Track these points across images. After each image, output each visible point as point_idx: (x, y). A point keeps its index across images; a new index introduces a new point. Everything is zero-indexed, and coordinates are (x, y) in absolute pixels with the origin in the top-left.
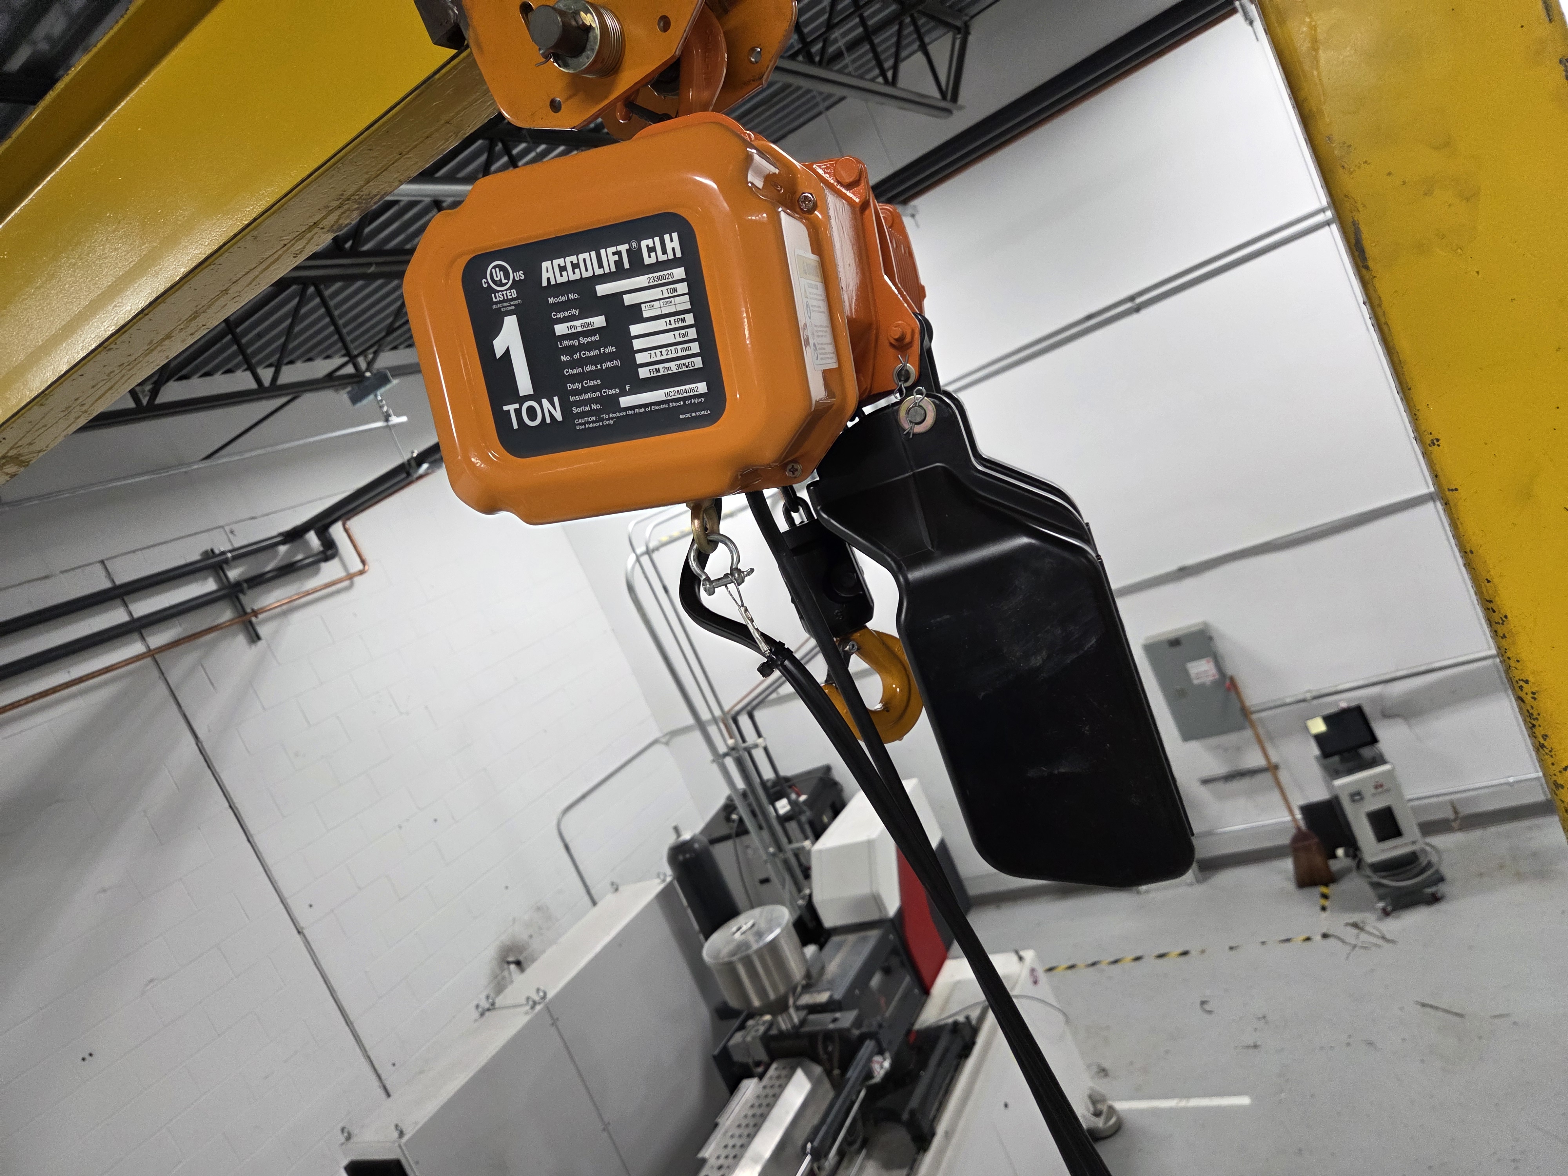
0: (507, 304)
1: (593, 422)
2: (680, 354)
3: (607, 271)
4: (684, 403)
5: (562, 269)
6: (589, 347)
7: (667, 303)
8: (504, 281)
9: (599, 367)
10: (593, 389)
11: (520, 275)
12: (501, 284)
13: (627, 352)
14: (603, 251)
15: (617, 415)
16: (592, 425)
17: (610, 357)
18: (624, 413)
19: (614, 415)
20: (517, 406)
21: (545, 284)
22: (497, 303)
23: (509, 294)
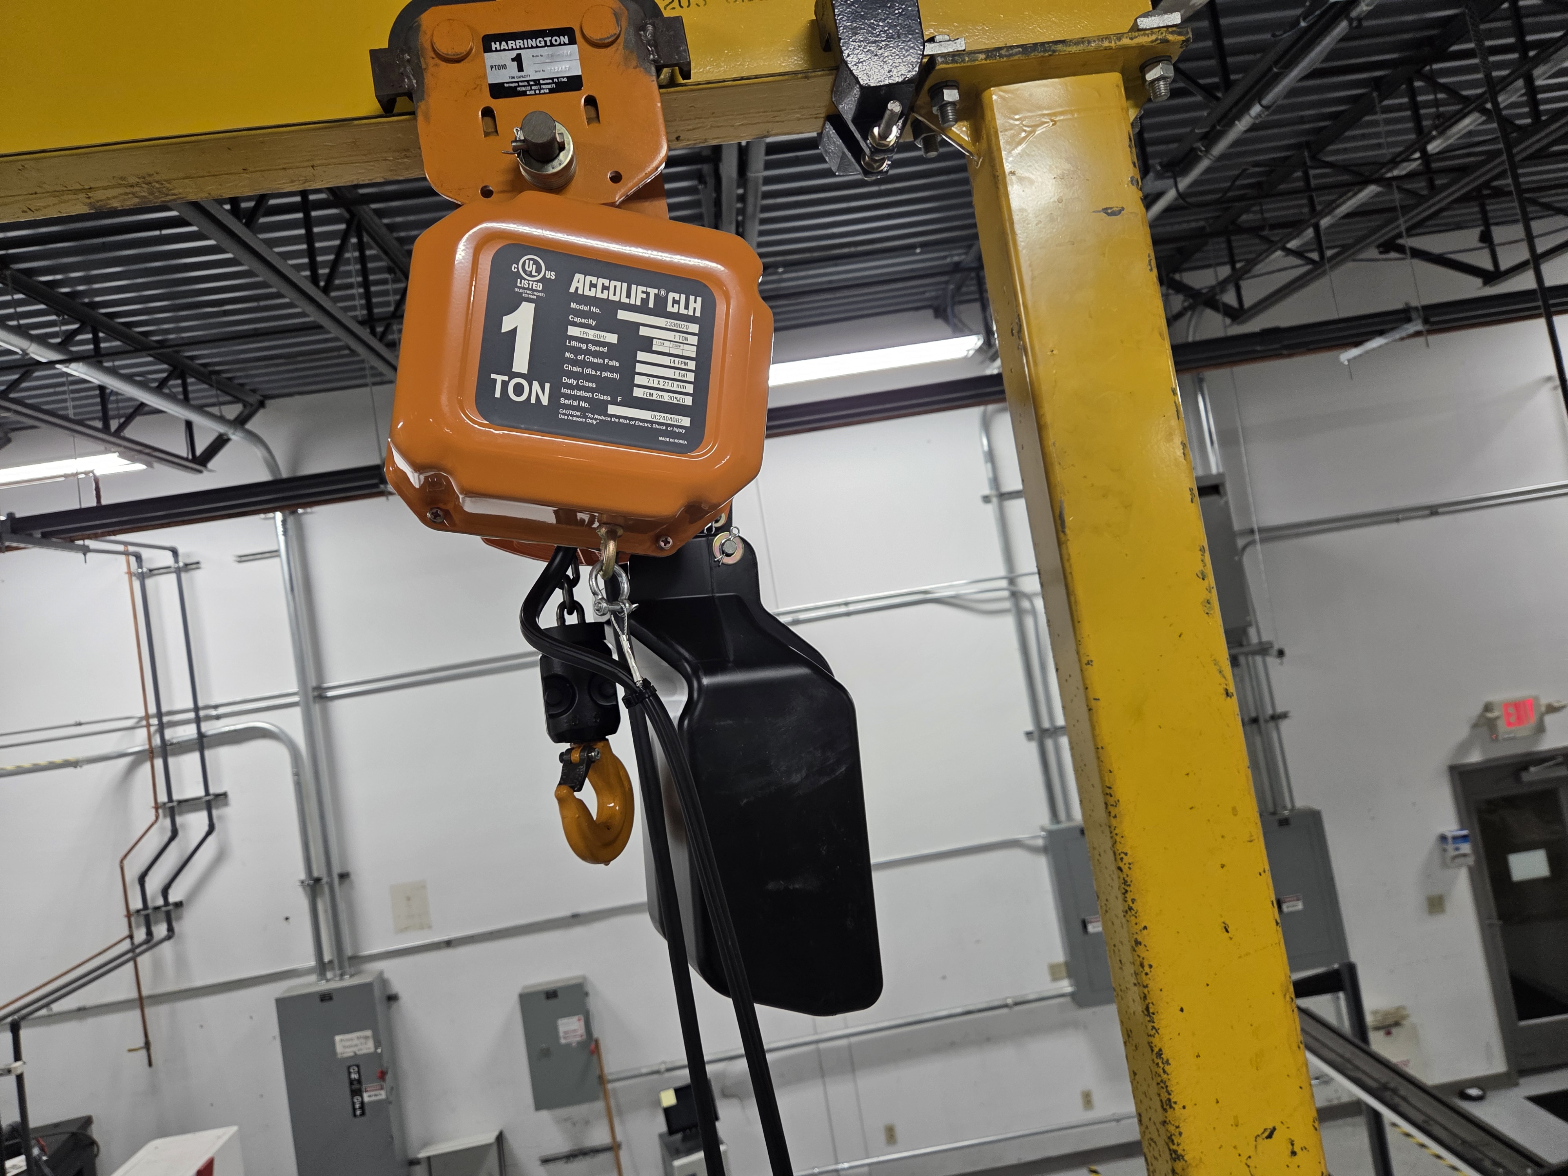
0: (530, 292)
1: (577, 416)
2: (675, 389)
3: (633, 302)
4: (667, 428)
5: (593, 285)
6: (596, 354)
7: (676, 346)
8: (534, 273)
9: (599, 373)
10: (587, 389)
11: (551, 275)
12: (531, 275)
13: (628, 371)
14: (634, 287)
15: (602, 418)
16: (575, 419)
17: (612, 369)
18: (609, 419)
19: (599, 417)
20: (506, 378)
21: (572, 290)
22: (520, 288)
23: (534, 285)
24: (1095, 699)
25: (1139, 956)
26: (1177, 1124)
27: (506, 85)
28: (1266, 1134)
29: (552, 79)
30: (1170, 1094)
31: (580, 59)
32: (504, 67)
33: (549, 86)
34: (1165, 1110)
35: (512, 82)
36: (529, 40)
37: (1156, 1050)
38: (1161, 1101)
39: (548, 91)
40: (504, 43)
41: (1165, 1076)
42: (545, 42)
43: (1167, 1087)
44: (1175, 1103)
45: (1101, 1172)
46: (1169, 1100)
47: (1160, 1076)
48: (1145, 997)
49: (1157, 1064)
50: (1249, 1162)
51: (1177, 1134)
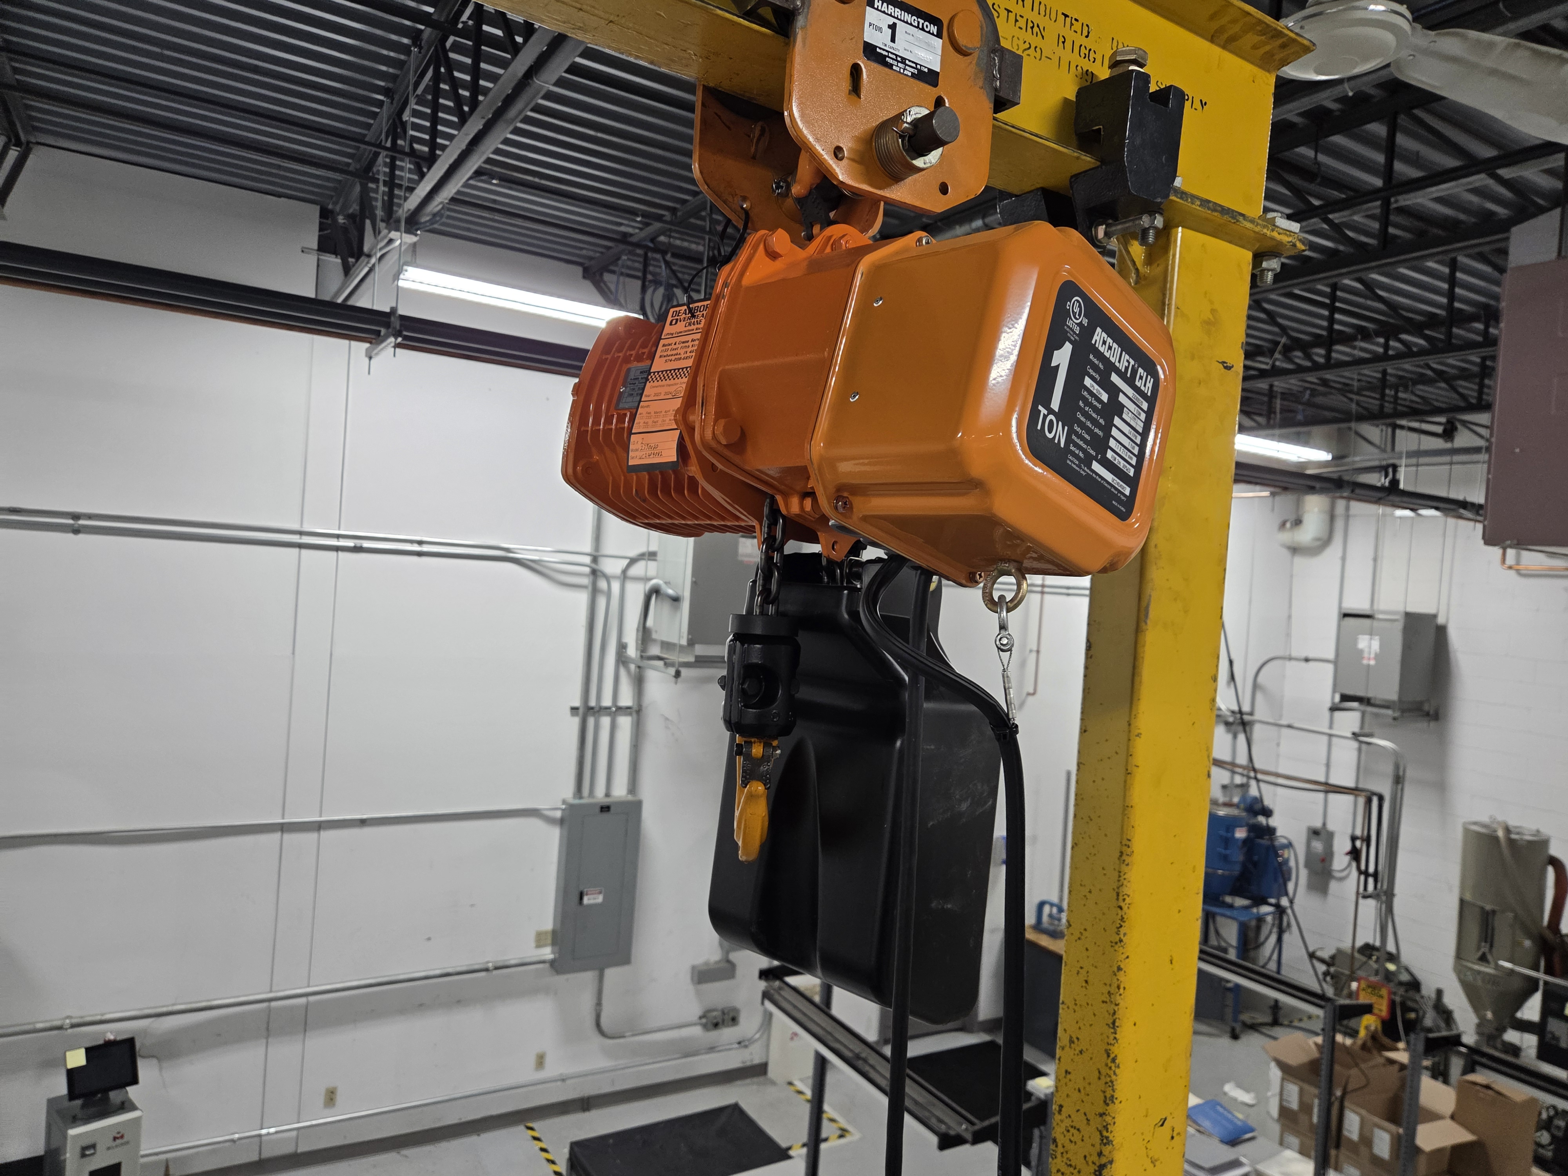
0: (1072, 333)
1: (1076, 465)
2: (1126, 458)
3: (1120, 368)
4: (1117, 493)
5: (1104, 342)
6: (1094, 409)
7: (1134, 418)
8: (1077, 316)
9: (1093, 428)
10: (1085, 441)
12: (1075, 316)
13: (1108, 432)
14: (1123, 353)
16: (1074, 466)
17: (1100, 427)
18: (1091, 474)
19: (1087, 470)
20: (1046, 412)
21: (1093, 341)
22: (1068, 326)
23: (1075, 328)
24: (1136, 766)
25: (1118, 980)
26: (1113, 1116)
27: (878, 50)
28: (1161, 1123)
29: (916, 64)
30: (1114, 1092)
31: (942, 56)
32: (880, 29)
33: (912, 70)
34: (1108, 1105)
35: (884, 50)
36: (906, 14)
37: (1112, 1056)
38: (1105, 1097)
39: (910, 74)
40: (885, 4)
41: (1114, 1077)
42: (919, 22)
43: (1113, 1085)
44: (1116, 1098)
45: (536, 1128)
46: (1112, 1096)
47: (1110, 1076)
48: (1114, 1013)
49: (1110, 1068)
50: (1149, 1146)
51: (1112, 1124)
